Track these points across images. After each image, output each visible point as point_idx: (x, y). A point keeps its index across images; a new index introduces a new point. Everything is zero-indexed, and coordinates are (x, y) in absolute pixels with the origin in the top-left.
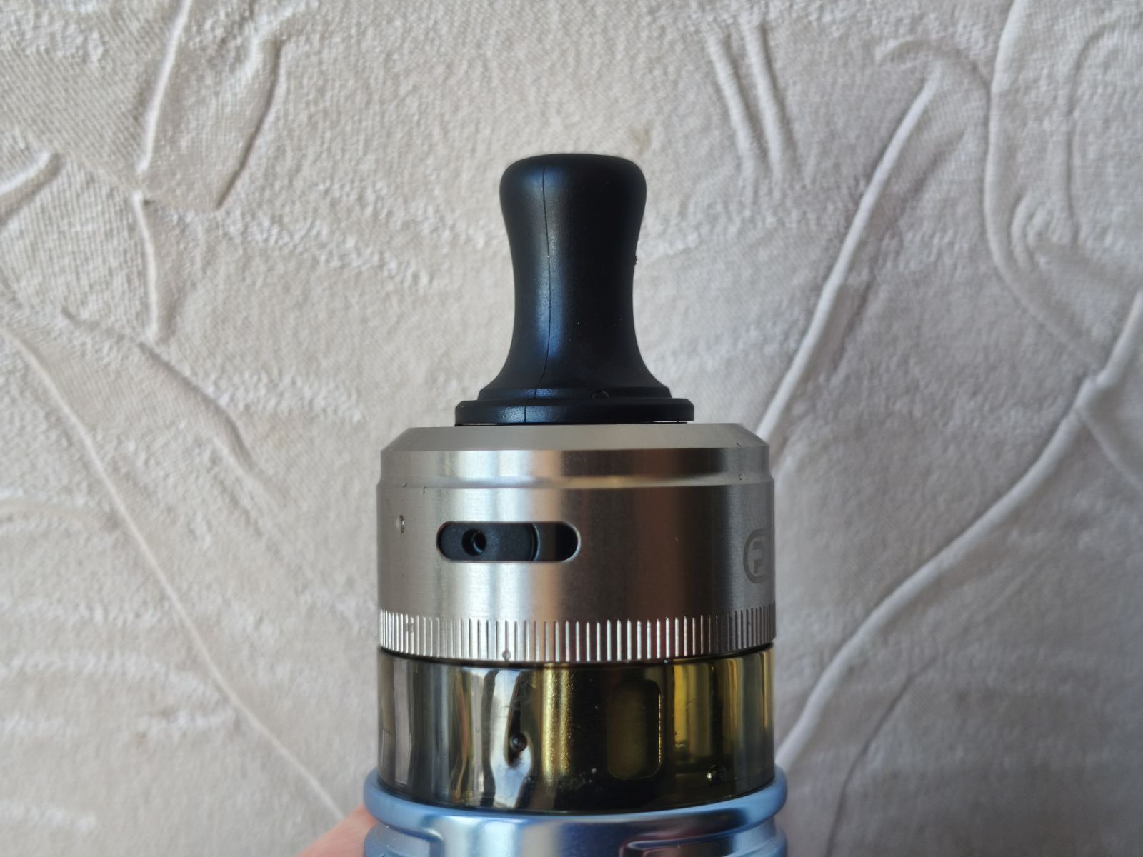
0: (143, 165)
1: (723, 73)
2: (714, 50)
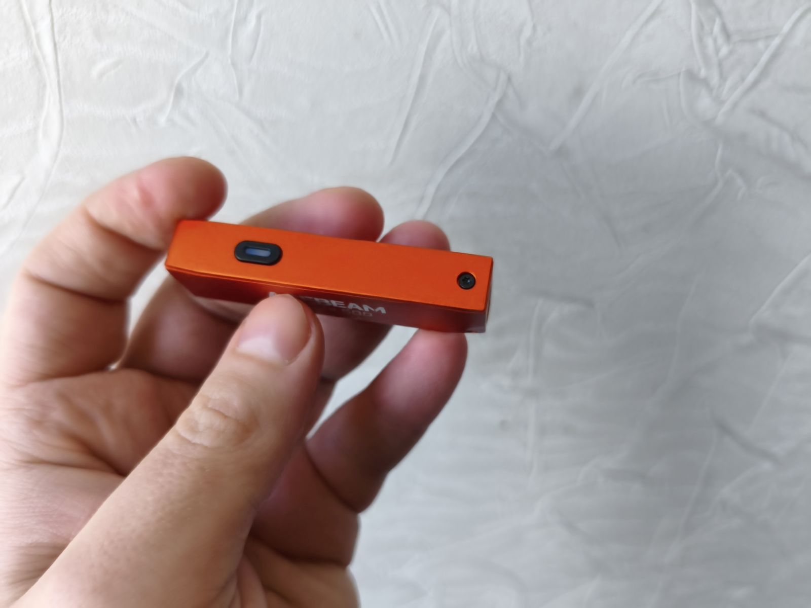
0: (229, 52)
1: (377, 17)
2: (374, 10)
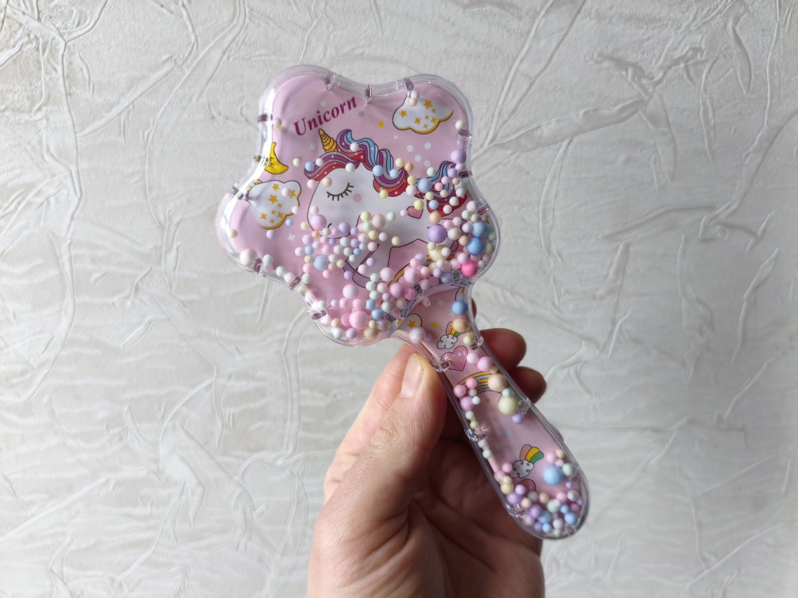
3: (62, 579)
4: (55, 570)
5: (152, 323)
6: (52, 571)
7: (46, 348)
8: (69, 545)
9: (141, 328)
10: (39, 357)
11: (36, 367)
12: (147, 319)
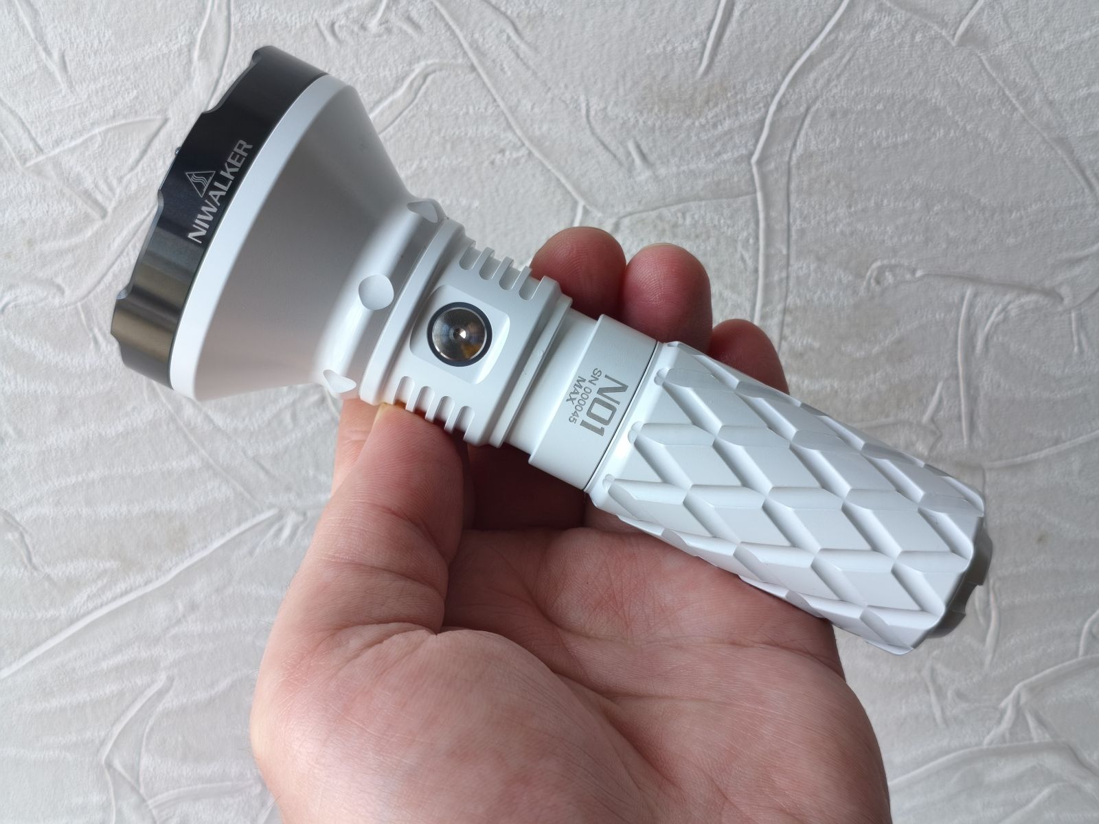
3: (135, 789)
4: (117, 764)
5: (430, 79)
6: (109, 765)
7: (144, 152)
8: (161, 694)
9: (400, 92)
10: (120, 180)
11: (110, 210)
12: (418, 69)
